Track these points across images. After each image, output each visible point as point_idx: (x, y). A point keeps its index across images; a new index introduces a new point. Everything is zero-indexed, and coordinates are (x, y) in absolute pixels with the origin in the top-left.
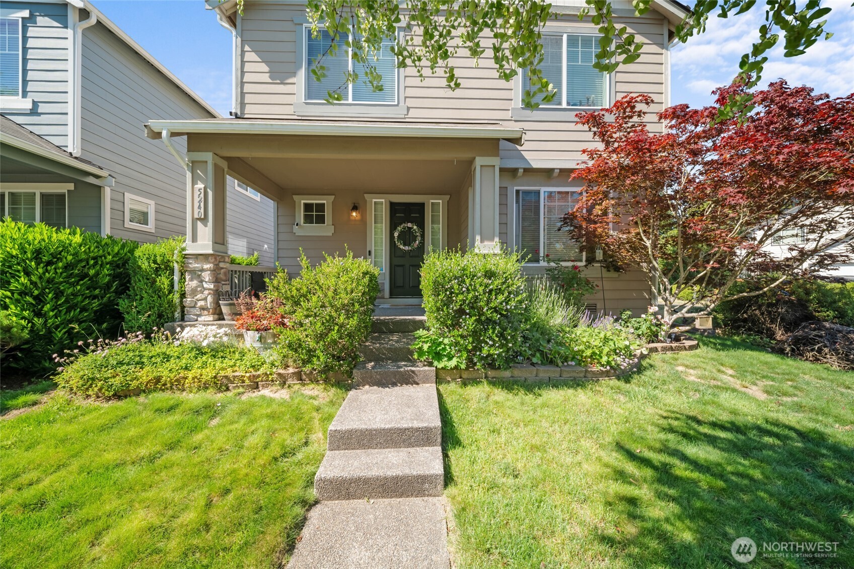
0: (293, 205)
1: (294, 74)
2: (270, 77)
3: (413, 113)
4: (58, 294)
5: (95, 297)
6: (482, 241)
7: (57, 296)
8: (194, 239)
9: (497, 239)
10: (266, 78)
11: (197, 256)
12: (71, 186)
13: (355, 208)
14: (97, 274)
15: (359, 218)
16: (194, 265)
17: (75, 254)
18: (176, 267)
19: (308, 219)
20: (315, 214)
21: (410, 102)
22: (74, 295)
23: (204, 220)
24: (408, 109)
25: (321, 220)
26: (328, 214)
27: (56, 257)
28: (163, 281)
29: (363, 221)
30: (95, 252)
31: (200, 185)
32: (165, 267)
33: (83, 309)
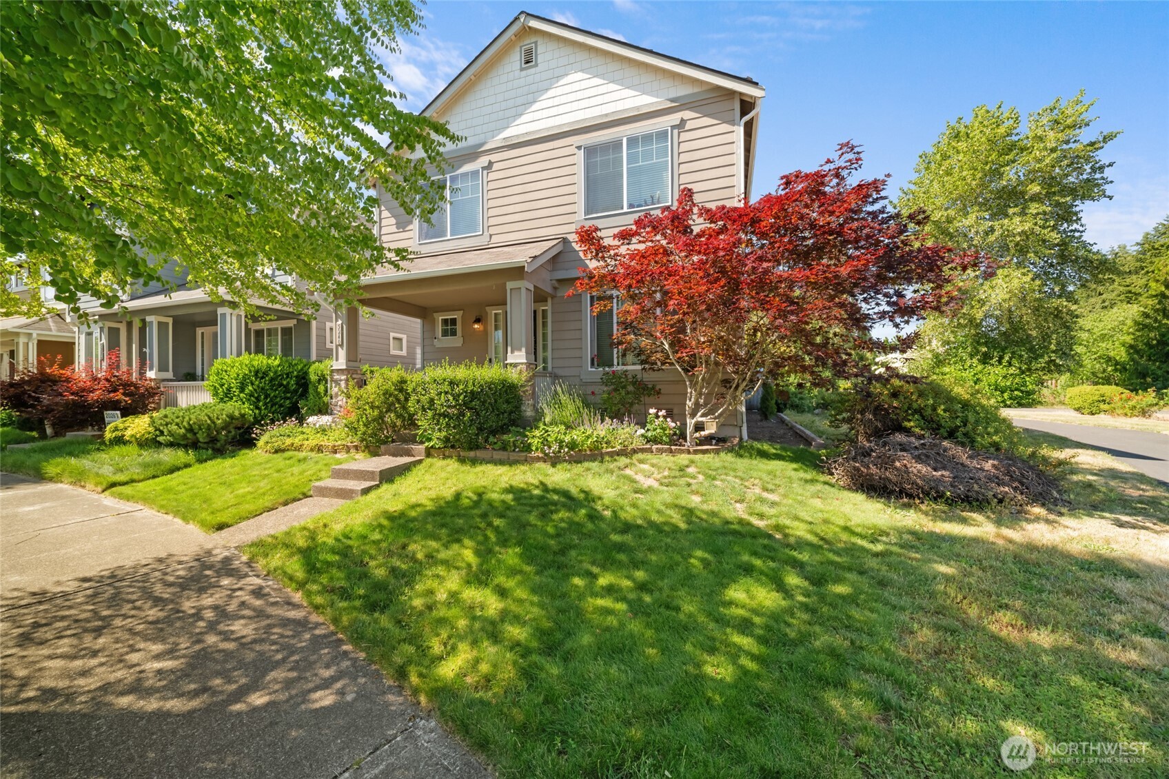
0: (433, 322)
1: (411, 222)
2: (397, 228)
3: (494, 239)
4: (267, 396)
5: (288, 398)
6: (512, 352)
7: (266, 397)
8: (337, 360)
9: (524, 350)
10: (394, 229)
11: (338, 371)
12: (295, 322)
13: (478, 321)
14: (288, 383)
15: (482, 328)
16: (336, 377)
17: (276, 372)
18: (329, 378)
19: (445, 333)
20: (450, 327)
21: (492, 230)
22: (276, 397)
23: (342, 345)
24: (491, 236)
25: (454, 333)
26: (459, 327)
27: (265, 374)
28: (321, 388)
29: (485, 333)
30: (287, 370)
31: (340, 322)
32: (322, 379)
33: (281, 406)
